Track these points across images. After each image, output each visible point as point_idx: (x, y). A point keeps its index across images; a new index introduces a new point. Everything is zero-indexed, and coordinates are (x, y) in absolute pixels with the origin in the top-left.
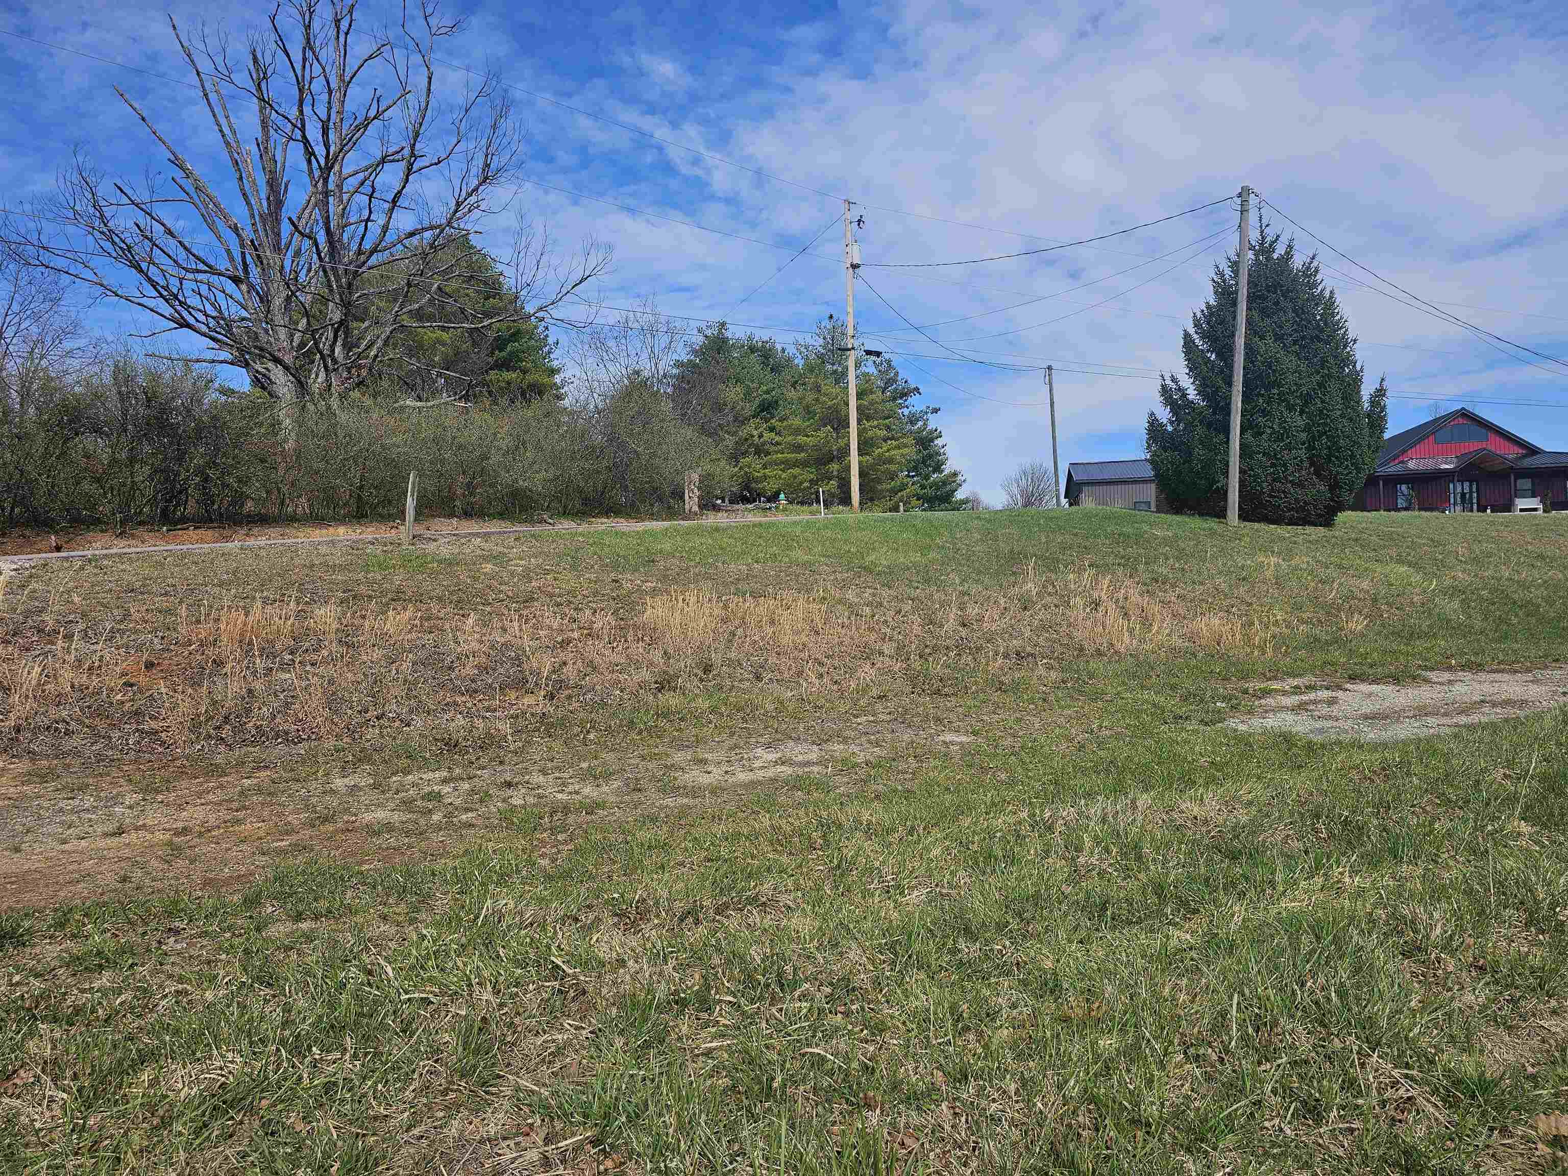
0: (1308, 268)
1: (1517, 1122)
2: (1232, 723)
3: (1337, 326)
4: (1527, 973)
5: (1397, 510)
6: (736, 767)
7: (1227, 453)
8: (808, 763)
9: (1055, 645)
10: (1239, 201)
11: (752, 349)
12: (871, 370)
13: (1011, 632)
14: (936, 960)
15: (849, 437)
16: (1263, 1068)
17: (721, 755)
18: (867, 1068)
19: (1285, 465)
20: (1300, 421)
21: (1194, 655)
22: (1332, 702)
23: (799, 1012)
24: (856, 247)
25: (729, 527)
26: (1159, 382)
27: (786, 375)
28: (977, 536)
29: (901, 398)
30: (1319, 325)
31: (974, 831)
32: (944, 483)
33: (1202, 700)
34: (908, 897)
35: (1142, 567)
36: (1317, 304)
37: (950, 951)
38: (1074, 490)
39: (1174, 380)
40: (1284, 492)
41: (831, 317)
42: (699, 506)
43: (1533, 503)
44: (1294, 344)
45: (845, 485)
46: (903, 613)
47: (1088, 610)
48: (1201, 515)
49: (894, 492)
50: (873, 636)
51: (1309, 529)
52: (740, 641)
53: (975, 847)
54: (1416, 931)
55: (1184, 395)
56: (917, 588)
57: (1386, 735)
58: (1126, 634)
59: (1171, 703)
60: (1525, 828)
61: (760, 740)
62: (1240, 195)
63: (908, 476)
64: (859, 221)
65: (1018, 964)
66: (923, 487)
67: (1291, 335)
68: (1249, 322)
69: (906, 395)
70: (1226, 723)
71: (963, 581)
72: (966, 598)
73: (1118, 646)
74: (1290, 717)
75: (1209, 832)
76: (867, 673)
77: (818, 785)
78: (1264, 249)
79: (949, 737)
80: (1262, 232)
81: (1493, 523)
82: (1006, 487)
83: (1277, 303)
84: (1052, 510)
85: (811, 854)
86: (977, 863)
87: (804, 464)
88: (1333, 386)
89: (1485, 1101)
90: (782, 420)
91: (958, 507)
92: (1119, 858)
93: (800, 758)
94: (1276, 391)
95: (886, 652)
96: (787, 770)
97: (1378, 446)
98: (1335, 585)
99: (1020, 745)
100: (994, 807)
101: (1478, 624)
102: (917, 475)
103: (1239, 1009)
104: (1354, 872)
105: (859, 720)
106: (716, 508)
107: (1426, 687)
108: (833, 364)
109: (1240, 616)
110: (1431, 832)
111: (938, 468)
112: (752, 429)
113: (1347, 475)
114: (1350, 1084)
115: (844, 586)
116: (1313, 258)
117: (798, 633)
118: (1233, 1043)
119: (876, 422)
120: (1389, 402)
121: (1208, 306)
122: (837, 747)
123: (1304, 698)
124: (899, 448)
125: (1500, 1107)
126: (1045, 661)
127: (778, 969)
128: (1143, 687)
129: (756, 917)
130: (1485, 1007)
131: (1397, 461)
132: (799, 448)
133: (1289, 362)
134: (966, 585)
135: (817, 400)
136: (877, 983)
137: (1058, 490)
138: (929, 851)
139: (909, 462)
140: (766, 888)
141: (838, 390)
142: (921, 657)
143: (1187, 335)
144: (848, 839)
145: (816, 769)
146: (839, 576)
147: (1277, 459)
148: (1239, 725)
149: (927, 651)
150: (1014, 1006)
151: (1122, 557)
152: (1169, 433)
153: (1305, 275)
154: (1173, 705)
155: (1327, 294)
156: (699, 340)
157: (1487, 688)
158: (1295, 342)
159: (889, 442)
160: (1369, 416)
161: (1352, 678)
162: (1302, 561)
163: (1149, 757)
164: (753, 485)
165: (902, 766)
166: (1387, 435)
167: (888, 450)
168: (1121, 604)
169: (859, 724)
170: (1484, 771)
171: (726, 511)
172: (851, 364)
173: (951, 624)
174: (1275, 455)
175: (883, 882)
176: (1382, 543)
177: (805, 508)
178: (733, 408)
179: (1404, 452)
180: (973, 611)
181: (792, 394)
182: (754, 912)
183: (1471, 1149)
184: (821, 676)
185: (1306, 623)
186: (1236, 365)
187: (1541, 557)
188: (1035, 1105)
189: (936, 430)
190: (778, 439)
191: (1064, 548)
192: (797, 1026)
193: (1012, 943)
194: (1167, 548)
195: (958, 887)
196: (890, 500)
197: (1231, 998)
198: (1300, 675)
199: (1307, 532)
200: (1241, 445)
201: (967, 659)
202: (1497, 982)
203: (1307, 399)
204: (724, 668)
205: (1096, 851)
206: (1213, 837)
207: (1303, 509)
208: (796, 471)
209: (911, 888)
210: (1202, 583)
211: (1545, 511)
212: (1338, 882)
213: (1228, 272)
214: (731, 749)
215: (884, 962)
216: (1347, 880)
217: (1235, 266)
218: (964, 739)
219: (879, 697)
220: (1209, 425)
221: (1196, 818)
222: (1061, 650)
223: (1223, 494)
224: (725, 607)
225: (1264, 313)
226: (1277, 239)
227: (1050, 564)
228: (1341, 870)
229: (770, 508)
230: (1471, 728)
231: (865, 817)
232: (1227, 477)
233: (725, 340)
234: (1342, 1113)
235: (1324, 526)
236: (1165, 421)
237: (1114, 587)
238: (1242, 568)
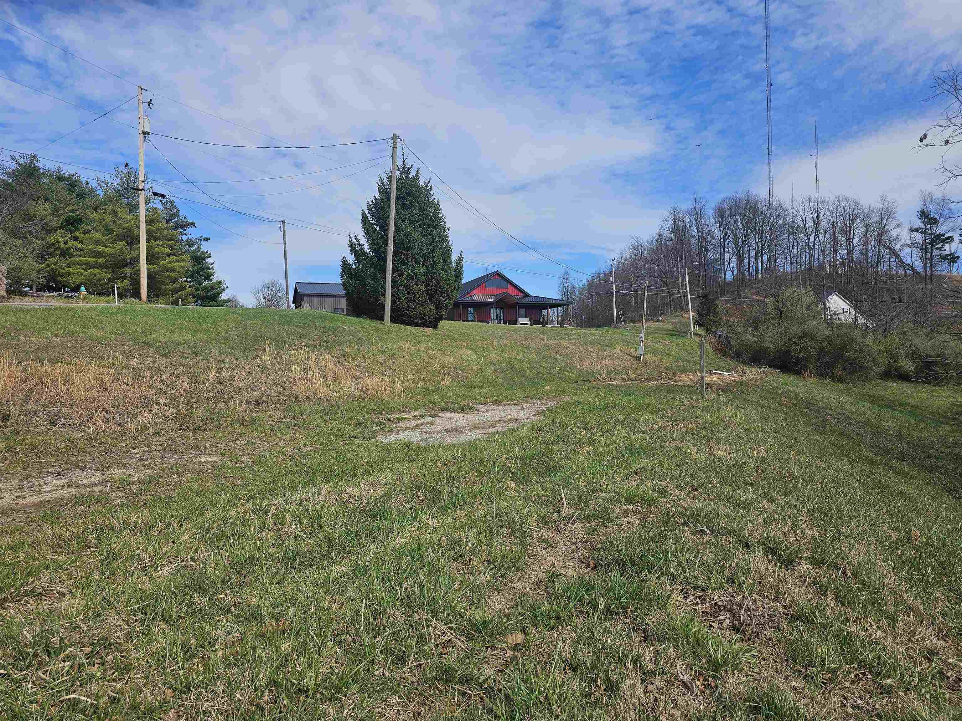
0: (427, 186)
1: (499, 641)
2: (380, 438)
3: (440, 220)
4: (509, 560)
5: (468, 321)
6: (28, 492)
7: (385, 284)
8: (92, 485)
9: (281, 395)
10: (392, 141)
11: (61, 179)
12: (159, 206)
13: (252, 387)
14: (176, 612)
15: (139, 251)
16: (377, 640)
17: (15, 484)
18: (115, 699)
19: (414, 293)
20: (423, 270)
21: (363, 399)
22: (432, 424)
23: (62, 670)
24: (146, 120)
25: (33, 309)
26: (348, 239)
27: (89, 201)
28: (233, 324)
29: (181, 228)
30: (431, 218)
31: (214, 520)
32: (213, 288)
33: (365, 426)
34: (160, 572)
35: (336, 347)
36: (431, 207)
37: (187, 605)
38: (298, 298)
39: (356, 239)
40: (414, 308)
41: (127, 165)
42: (7, 292)
43: (526, 320)
44: (420, 227)
45: (136, 284)
46: (176, 375)
47: (302, 373)
48: (371, 318)
49: (176, 291)
50: (152, 391)
51: (426, 329)
52: (37, 396)
53: (213, 531)
54: (460, 546)
55: (362, 248)
56: (188, 358)
57: (455, 441)
58: (325, 388)
59: (347, 428)
60: (513, 485)
61: (51, 470)
62: (392, 138)
63: (186, 281)
64: (149, 103)
65: (235, 604)
66: (197, 289)
67: (418, 222)
68: (397, 210)
69: (185, 226)
70: (378, 438)
71: (221, 354)
72: (223, 365)
73: (319, 395)
74: (410, 433)
75: (362, 503)
76: (146, 417)
77: (97, 501)
78: (405, 171)
79: (203, 459)
80: (404, 162)
81: (508, 330)
82: (255, 294)
83: (411, 203)
84: (283, 310)
85: (86, 551)
86: (213, 541)
87: (102, 267)
88: (438, 252)
89: (485, 633)
90: (84, 233)
91: (222, 304)
92: (307, 526)
93: (85, 481)
94: (410, 252)
95: (161, 402)
96: (73, 491)
97: (458, 287)
98: (437, 360)
99: (252, 460)
100: (231, 503)
101: (501, 381)
102: (193, 281)
103: (366, 608)
104: (434, 517)
105: (136, 451)
106: (23, 294)
107: (476, 414)
108: (128, 198)
109: (389, 377)
110: (472, 491)
111: (208, 277)
112: (57, 236)
113: (444, 301)
114: (422, 638)
115: (130, 355)
116: (429, 181)
117: (89, 389)
118: (362, 629)
119: (161, 242)
120: (464, 264)
121: (376, 199)
122: (116, 471)
123: (419, 422)
124: (179, 262)
125: (492, 635)
126: (274, 405)
127: (46, 642)
128: (332, 419)
129: (32, 604)
130: (489, 582)
131: (468, 296)
132: (98, 255)
133: (416, 236)
134: (223, 356)
135: (114, 222)
136: (129, 637)
137: (288, 298)
138: (178, 537)
139: (187, 272)
140: (44, 580)
141: (132, 217)
142: (187, 405)
143: (363, 213)
144: (117, 537)
145: (97, 489)
146: (126, 348)
147: (411, 290)
148: (384, 439)
149: (193, 400)
150: (228, 633)
151: (325, 341)
152: (354, 269)
153: (425, 189)
154: (349, 430)
155: (436, 202)
156: (13, 166)
157: (502, 413)
158: (420, 226)
159: (172, 257)
160: (455, 271)
161: (443, 410)
162: (421, 346)
163: (332, 462)
164: (59, 278)
165: (166, 481)
166: (464, 281)
167: (170, 263)
168: (323, 370)
169: (137, 454)
170: (498, 456)
171: (32, 296)
172: (142, 200)
173: (211, 382)
174: (410, 287)
175: (142, 563)
176: (460, 338)
177: (103, 298)
178: (41, 221)
179: (472, 291)
180: (226, 374)
181: (94, 215)
182: (31, 601)
183: (477, 661)
184: (108, 420)
185: (423, 380)
186: (390, 235)
187: (528, 347)
188: (235, 696)
189: (207, 252)
190: (80, 246)
191: (289, 334)
192: (59, 681)
193: (232, 592)
194: (351, 337)
195: (199, 560)
196: (172, 296)
197: (362, 601)
198: (418, 409)
199: (425, 331)
200: (393, 281)
201: (221, 405)
202: (495, 568)
203: (426, 258)
204: (22, 417)
205: (294, 524)
206: (364, 506)
207: (423, 318)
208: (96, 271)
209: (163, 566)
210: (369, 358)
211: (531, 325)
212: (425, 524)
213: (386, 181)
214: (24, 479)
215: (137, 620)
216: (430, 522)
217: (390, 178)
218: (214, 459)
219: (154, 434)
220: (375, 267)
221: (355, 496)
222: (284, 398)
223: (382, 307)
224: (25, 370)
225: (405, 208)
226: (411, 167)
227: (281, 344)
228: (427, 517)
229: (72, 297)
230: (493, 434)
231: (134, 518)
232: (385, 297)
233: (36, 169)
234: (416, 656)
235: (433, 328)
236: (351, 262)
237: (319, 360)
238: (392, 349)
